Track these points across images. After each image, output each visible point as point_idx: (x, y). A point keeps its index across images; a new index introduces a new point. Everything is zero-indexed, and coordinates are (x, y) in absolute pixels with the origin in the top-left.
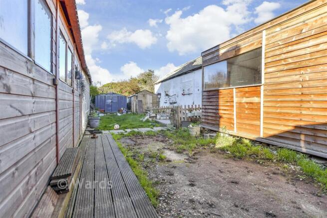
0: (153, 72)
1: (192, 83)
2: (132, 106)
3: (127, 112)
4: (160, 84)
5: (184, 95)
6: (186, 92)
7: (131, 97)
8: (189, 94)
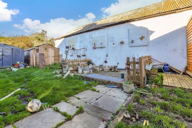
0: (46, 32)
1: (106, 38)
2: (31, 59)
3: (25, 66)
4: (63, 39)
5: (95, 48)
6: (97, 46)
7: (29, 51)
8: (102, 48)
